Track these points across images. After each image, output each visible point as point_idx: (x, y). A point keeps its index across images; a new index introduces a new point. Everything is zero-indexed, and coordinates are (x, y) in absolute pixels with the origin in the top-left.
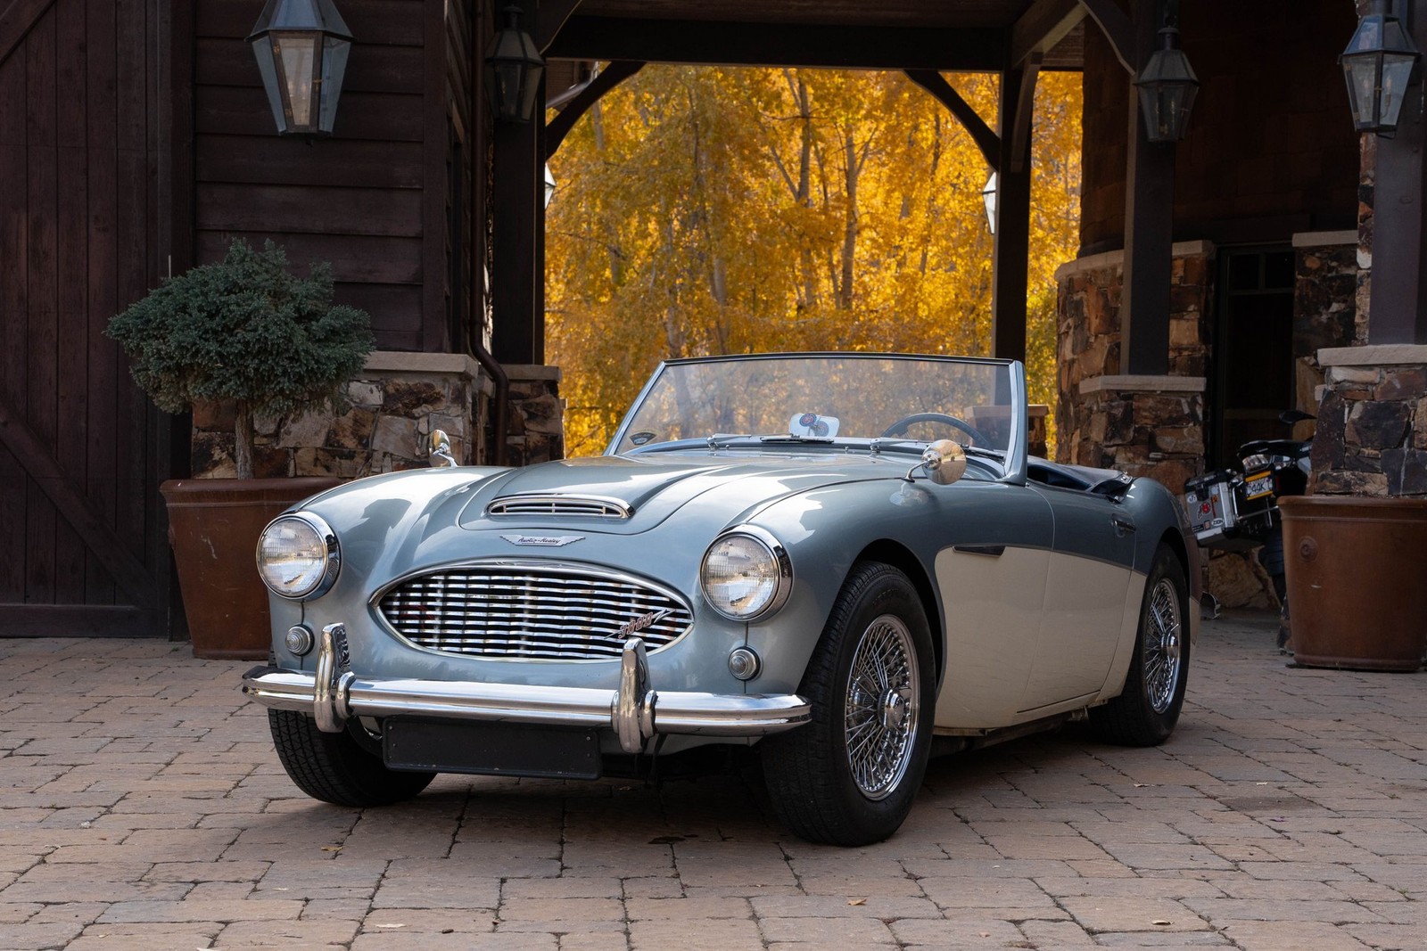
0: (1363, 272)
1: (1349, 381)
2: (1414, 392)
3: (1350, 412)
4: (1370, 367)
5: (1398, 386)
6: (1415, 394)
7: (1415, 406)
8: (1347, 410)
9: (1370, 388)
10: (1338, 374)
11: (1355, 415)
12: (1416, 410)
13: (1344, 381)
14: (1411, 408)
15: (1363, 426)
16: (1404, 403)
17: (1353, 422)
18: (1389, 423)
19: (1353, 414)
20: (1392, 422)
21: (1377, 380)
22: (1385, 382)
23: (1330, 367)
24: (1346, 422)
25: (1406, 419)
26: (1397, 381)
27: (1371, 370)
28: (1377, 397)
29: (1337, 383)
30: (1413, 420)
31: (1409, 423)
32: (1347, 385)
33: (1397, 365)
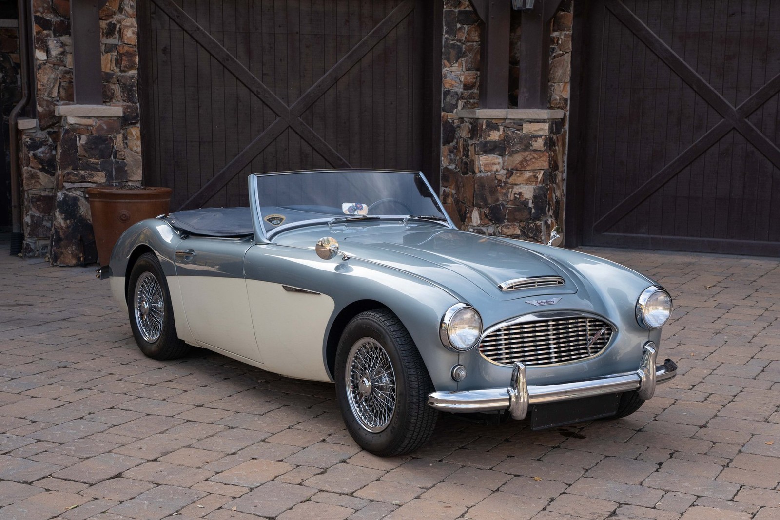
0: (41, 62)
1: (77, 124)
2: (114, 131)
3: (80, 140)
4: (89, 117)
5: (105, 127)
6: (115, 132)
7: (115, 137)
8: (78, 139)
9: (89, 128)
10: (71, 120)
11: (83, 141)
12: (116, 140)
13: (75, 124)
14: (113, 139)
15: (88, 147)
16: (110, 136)
17: (83, 145)
18: (103, 146)
19: (82, 141)
20: (104, 146)
21: (94, 124)
22: (98, 125)
23: (66, 116)
24: (78, 145)
25: (112, 144)
26: (104, 125)
27: (89, 118)
28: (94, 133)
29: (71, 125)
30: (115, 145)
31: (113, 147)
32: (76, 126)
33: (103, 117)
